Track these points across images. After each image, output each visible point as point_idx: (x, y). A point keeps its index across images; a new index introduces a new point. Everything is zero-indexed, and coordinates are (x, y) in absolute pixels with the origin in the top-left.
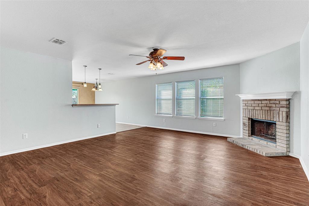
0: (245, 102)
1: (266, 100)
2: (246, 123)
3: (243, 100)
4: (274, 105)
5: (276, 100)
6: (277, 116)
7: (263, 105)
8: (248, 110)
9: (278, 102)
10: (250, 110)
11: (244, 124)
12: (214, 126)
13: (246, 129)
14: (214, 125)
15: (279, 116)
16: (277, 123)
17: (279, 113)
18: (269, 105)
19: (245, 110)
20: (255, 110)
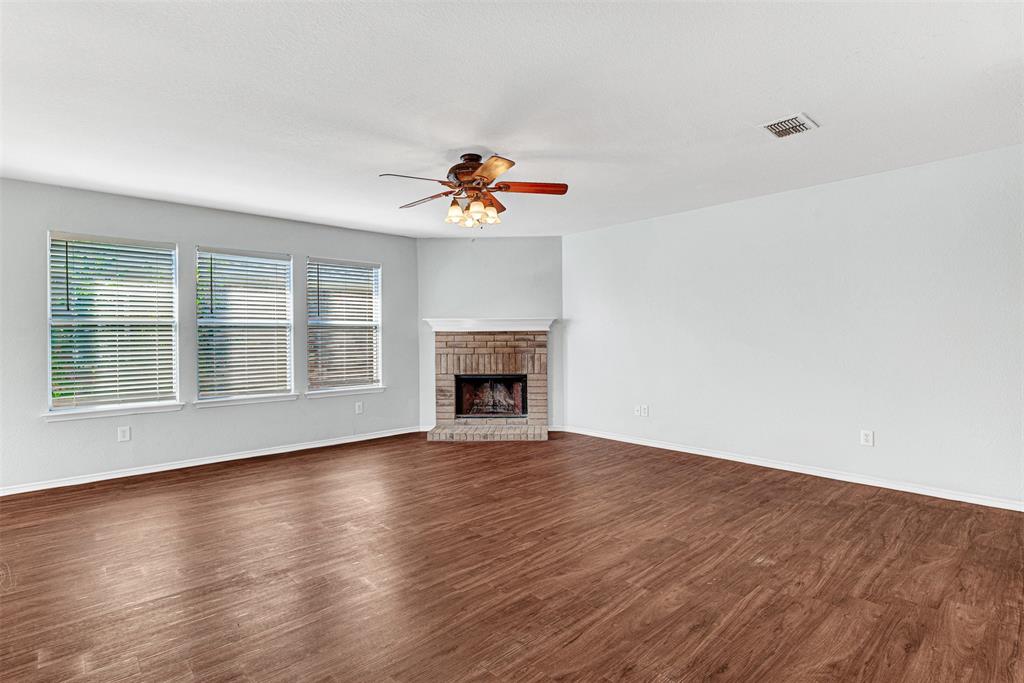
0: (444, 338)
1: (506, 333)
2: (449, 389)
3: (438, 334)
4: (523, 344)
5: (526, 333)
6: (530, 364)
7: (498, 343)
8: (455, 357)
9: (531, 337)
10: (462, 357)
11: (442, 391)
12: (357, 412)
13: (446, 402)
14: (357, 408)
15: (533, 365)
16: (529, 377)
17: (533, 358)
18: (513, 343)
19: (443, 359)
20: (475, 356)
